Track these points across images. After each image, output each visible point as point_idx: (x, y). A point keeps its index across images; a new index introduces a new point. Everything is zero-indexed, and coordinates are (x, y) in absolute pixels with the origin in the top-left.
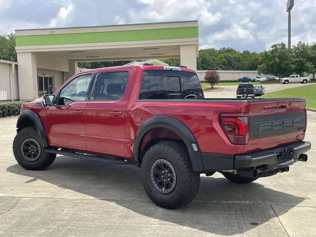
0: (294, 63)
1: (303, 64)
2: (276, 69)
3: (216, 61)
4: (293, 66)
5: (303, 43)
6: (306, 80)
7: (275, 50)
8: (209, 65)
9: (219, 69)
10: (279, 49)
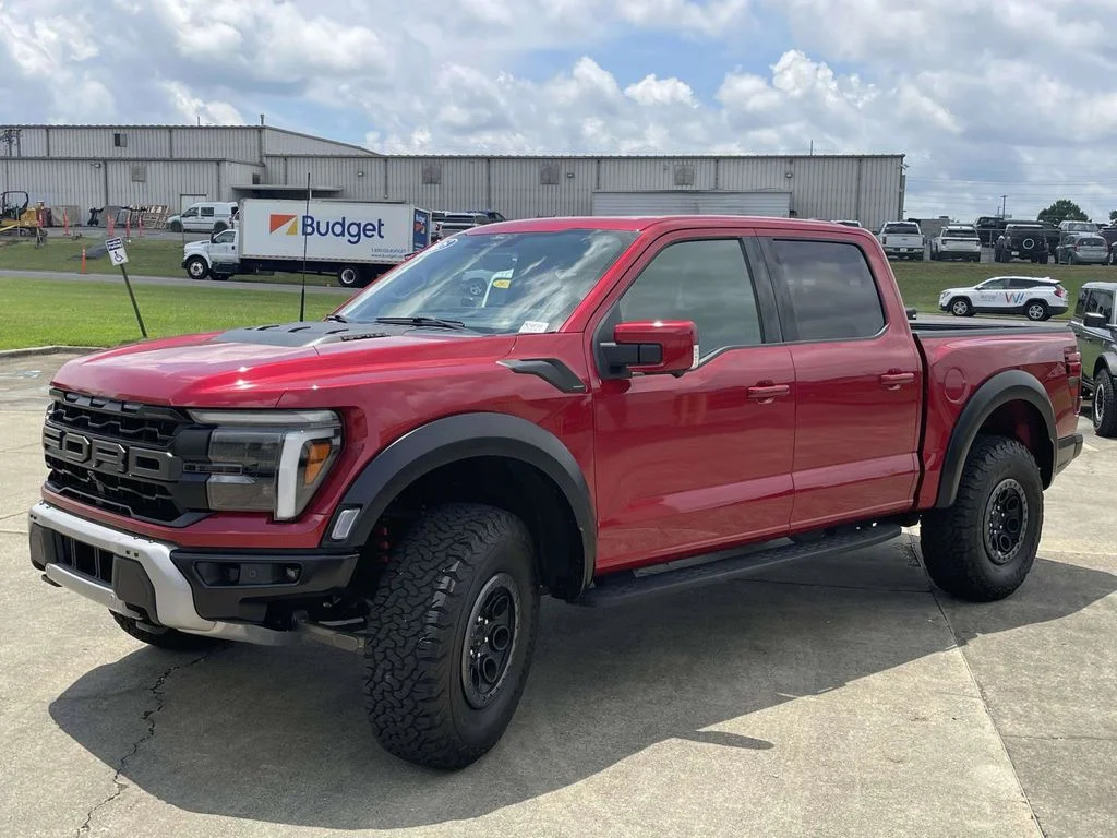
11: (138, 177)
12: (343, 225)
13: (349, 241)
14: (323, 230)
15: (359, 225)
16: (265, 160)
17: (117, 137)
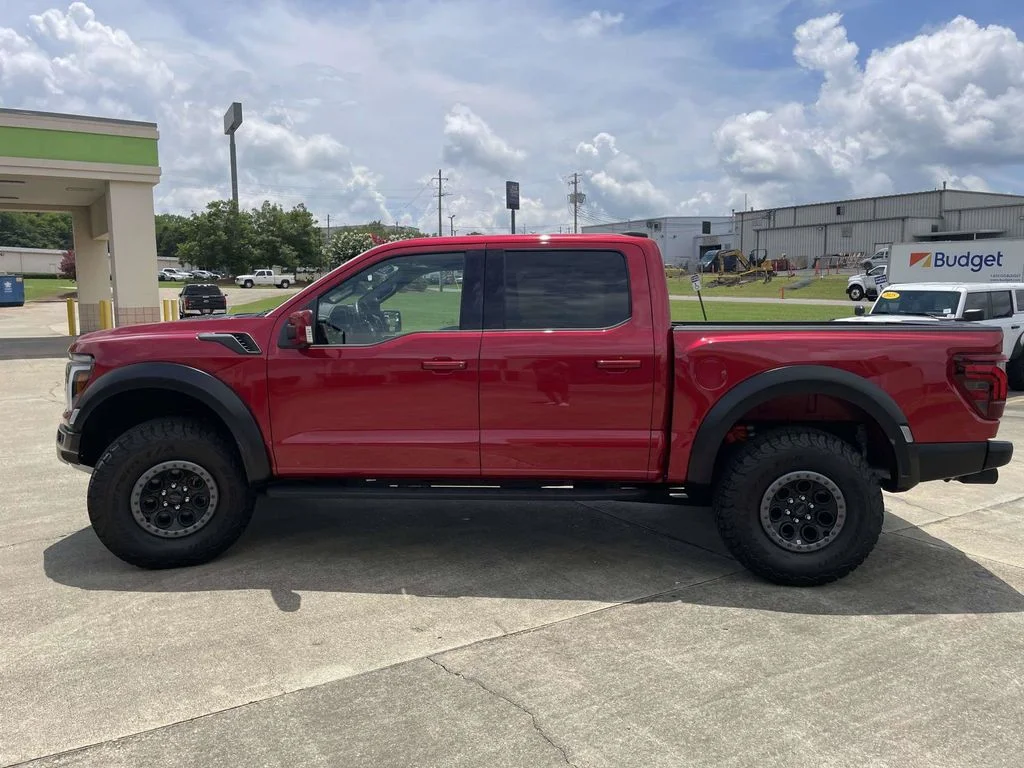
0: (258, 245)
1: (275, 248)
2: (221, 256)
3: (39, 225)
4: (257, 252)
5: (272, 204)
6: (287, 281)
7: (215, 214)
8: (22, 235)
9: (51, 246)
10: (224, 212)
11: (846, 234)
12: (968, 258)
13: (972, 270)
14: (951, 262)
15: (981, 257)
16: (943, 214)
17: (838, 208)
